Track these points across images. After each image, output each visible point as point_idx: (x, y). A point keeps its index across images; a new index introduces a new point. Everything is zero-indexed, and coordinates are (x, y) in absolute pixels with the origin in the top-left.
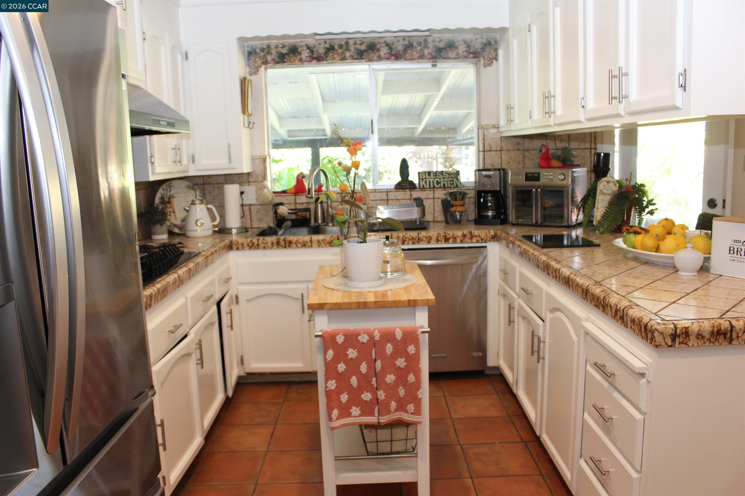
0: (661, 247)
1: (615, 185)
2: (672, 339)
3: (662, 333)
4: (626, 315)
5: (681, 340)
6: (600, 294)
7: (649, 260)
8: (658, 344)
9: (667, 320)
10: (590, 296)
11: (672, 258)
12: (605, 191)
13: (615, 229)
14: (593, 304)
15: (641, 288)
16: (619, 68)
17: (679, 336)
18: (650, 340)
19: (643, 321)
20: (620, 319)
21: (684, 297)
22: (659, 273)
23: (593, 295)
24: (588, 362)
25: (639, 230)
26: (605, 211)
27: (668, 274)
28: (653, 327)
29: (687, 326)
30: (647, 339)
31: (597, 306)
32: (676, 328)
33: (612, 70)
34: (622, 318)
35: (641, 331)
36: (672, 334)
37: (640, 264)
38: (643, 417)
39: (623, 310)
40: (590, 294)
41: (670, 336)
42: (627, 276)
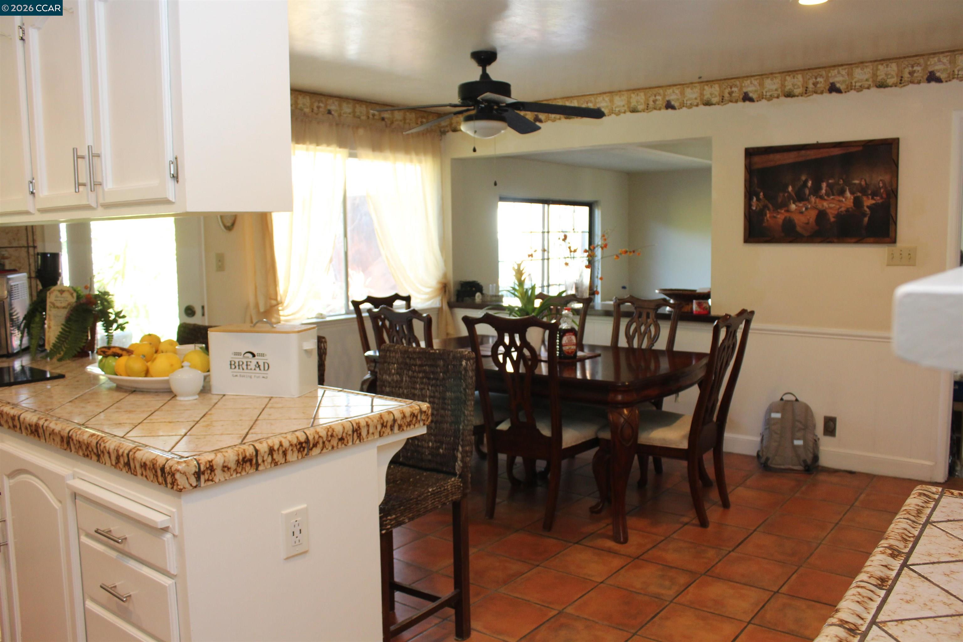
0: (151, 371)
1: (72, 294)
2: (196, 478)
3: (184, 474)
4: (133, 459)
5: (206, 477)
6: (90, 439)
7: (136, 388)
8: (182, 487)
9: (186, 456)
10: (74, 444)
11: (167, 382)
12: (58, 304)
13: (79, 352)
14: (81, 453)
15: (139, 424)
16: (89, 147)
17: (203, 473)
18: (171, 484)
19: (158, 464)
20: (124, 466)
21: (194, 426)
22: (154, 402)
23: (79, 442)
24: (80, 531)
25: (120, 352)
26: (61, 330)
27: (165, 402)
28: (172, 468)
29: (210, 459)
30: (166, 484)
31: (87, 456)
32: (199, 464)
33: (77, 149)
34: (128, 464)
35: (157, 476)
36: (196, 472)
37: (126, 394)
38: (173, 581)
39: (128, 455)
40: (75, 442)
41: (194, 474)
42: (117, 412)
